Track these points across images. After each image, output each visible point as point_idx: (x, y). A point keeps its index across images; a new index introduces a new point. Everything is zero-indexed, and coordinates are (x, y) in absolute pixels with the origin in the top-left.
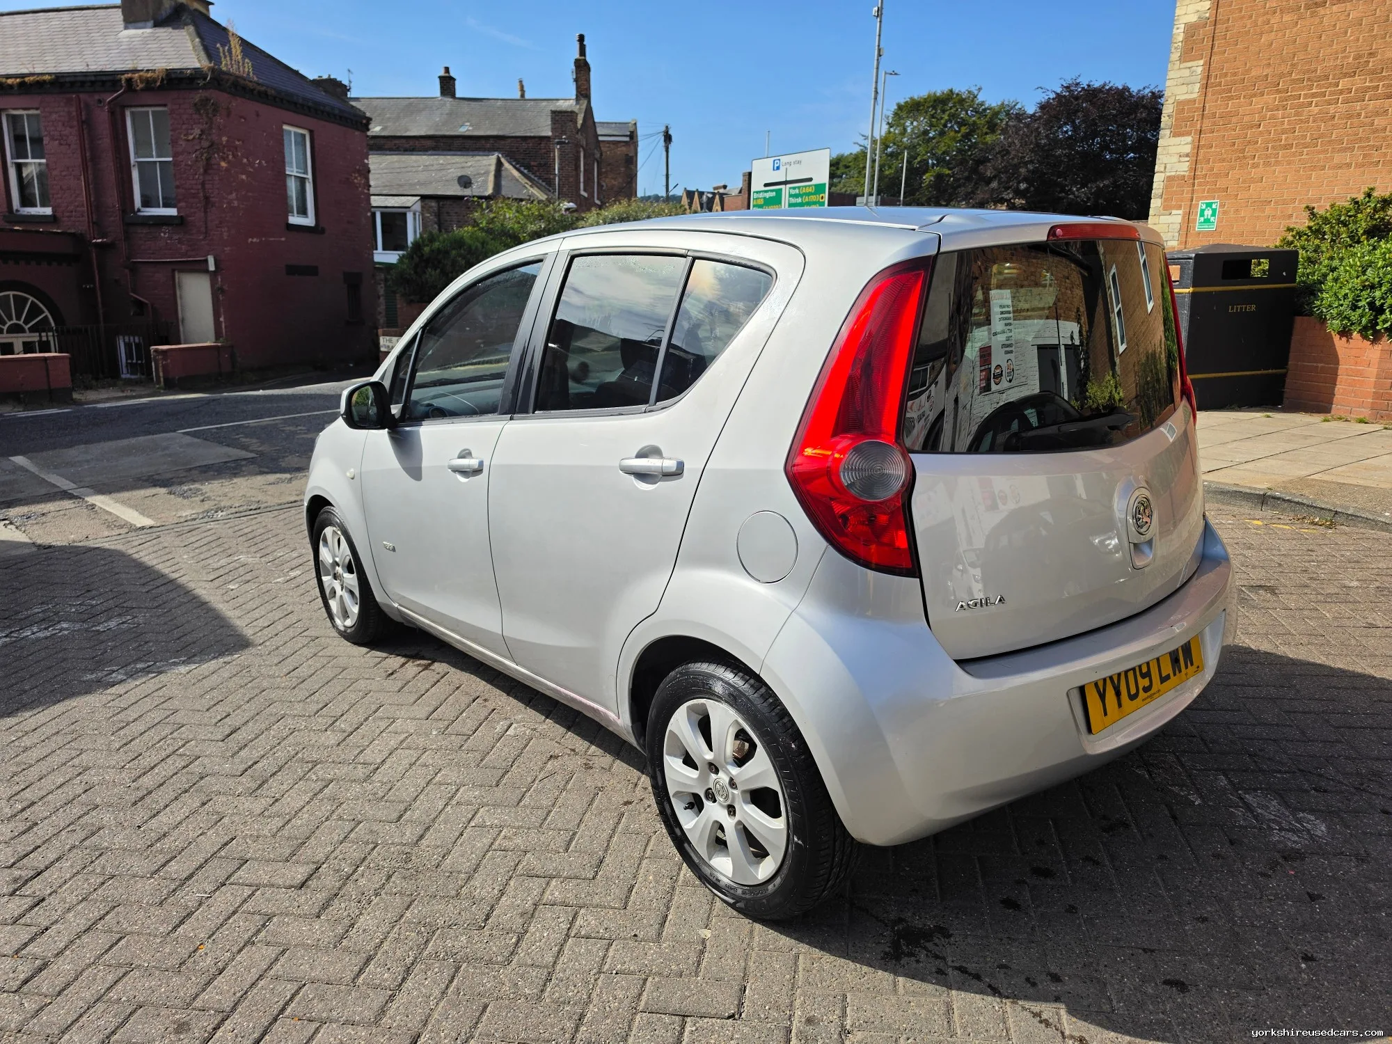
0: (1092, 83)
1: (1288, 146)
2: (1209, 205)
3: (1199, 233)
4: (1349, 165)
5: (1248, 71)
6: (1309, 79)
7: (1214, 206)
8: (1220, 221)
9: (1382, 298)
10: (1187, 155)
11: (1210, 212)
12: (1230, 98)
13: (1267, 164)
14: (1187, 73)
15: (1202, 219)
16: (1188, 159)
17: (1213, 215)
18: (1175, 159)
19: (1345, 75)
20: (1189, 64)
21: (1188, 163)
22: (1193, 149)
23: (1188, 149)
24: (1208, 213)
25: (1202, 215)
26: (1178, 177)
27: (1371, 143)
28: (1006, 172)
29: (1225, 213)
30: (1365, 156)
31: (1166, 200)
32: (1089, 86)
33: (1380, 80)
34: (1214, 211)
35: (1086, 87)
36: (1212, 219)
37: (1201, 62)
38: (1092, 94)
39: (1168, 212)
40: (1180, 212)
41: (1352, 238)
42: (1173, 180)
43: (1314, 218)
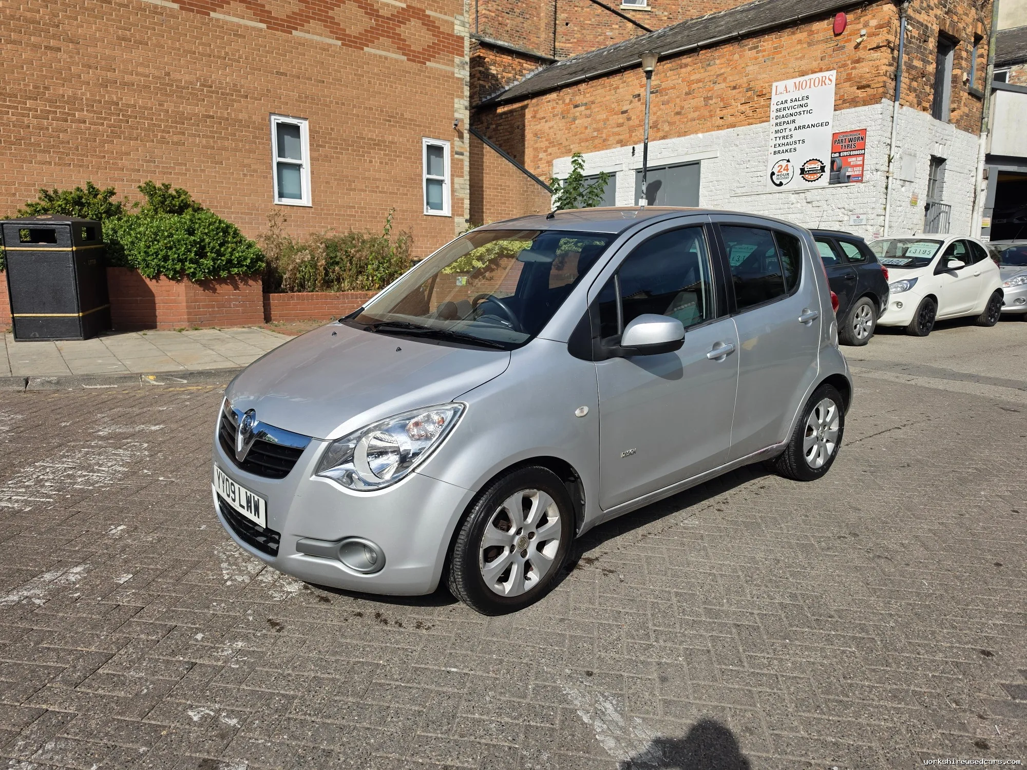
4: (50, 163)
27: (61, 150)
30: (59, 158)
33: (57, 108)
43: (51, 199)
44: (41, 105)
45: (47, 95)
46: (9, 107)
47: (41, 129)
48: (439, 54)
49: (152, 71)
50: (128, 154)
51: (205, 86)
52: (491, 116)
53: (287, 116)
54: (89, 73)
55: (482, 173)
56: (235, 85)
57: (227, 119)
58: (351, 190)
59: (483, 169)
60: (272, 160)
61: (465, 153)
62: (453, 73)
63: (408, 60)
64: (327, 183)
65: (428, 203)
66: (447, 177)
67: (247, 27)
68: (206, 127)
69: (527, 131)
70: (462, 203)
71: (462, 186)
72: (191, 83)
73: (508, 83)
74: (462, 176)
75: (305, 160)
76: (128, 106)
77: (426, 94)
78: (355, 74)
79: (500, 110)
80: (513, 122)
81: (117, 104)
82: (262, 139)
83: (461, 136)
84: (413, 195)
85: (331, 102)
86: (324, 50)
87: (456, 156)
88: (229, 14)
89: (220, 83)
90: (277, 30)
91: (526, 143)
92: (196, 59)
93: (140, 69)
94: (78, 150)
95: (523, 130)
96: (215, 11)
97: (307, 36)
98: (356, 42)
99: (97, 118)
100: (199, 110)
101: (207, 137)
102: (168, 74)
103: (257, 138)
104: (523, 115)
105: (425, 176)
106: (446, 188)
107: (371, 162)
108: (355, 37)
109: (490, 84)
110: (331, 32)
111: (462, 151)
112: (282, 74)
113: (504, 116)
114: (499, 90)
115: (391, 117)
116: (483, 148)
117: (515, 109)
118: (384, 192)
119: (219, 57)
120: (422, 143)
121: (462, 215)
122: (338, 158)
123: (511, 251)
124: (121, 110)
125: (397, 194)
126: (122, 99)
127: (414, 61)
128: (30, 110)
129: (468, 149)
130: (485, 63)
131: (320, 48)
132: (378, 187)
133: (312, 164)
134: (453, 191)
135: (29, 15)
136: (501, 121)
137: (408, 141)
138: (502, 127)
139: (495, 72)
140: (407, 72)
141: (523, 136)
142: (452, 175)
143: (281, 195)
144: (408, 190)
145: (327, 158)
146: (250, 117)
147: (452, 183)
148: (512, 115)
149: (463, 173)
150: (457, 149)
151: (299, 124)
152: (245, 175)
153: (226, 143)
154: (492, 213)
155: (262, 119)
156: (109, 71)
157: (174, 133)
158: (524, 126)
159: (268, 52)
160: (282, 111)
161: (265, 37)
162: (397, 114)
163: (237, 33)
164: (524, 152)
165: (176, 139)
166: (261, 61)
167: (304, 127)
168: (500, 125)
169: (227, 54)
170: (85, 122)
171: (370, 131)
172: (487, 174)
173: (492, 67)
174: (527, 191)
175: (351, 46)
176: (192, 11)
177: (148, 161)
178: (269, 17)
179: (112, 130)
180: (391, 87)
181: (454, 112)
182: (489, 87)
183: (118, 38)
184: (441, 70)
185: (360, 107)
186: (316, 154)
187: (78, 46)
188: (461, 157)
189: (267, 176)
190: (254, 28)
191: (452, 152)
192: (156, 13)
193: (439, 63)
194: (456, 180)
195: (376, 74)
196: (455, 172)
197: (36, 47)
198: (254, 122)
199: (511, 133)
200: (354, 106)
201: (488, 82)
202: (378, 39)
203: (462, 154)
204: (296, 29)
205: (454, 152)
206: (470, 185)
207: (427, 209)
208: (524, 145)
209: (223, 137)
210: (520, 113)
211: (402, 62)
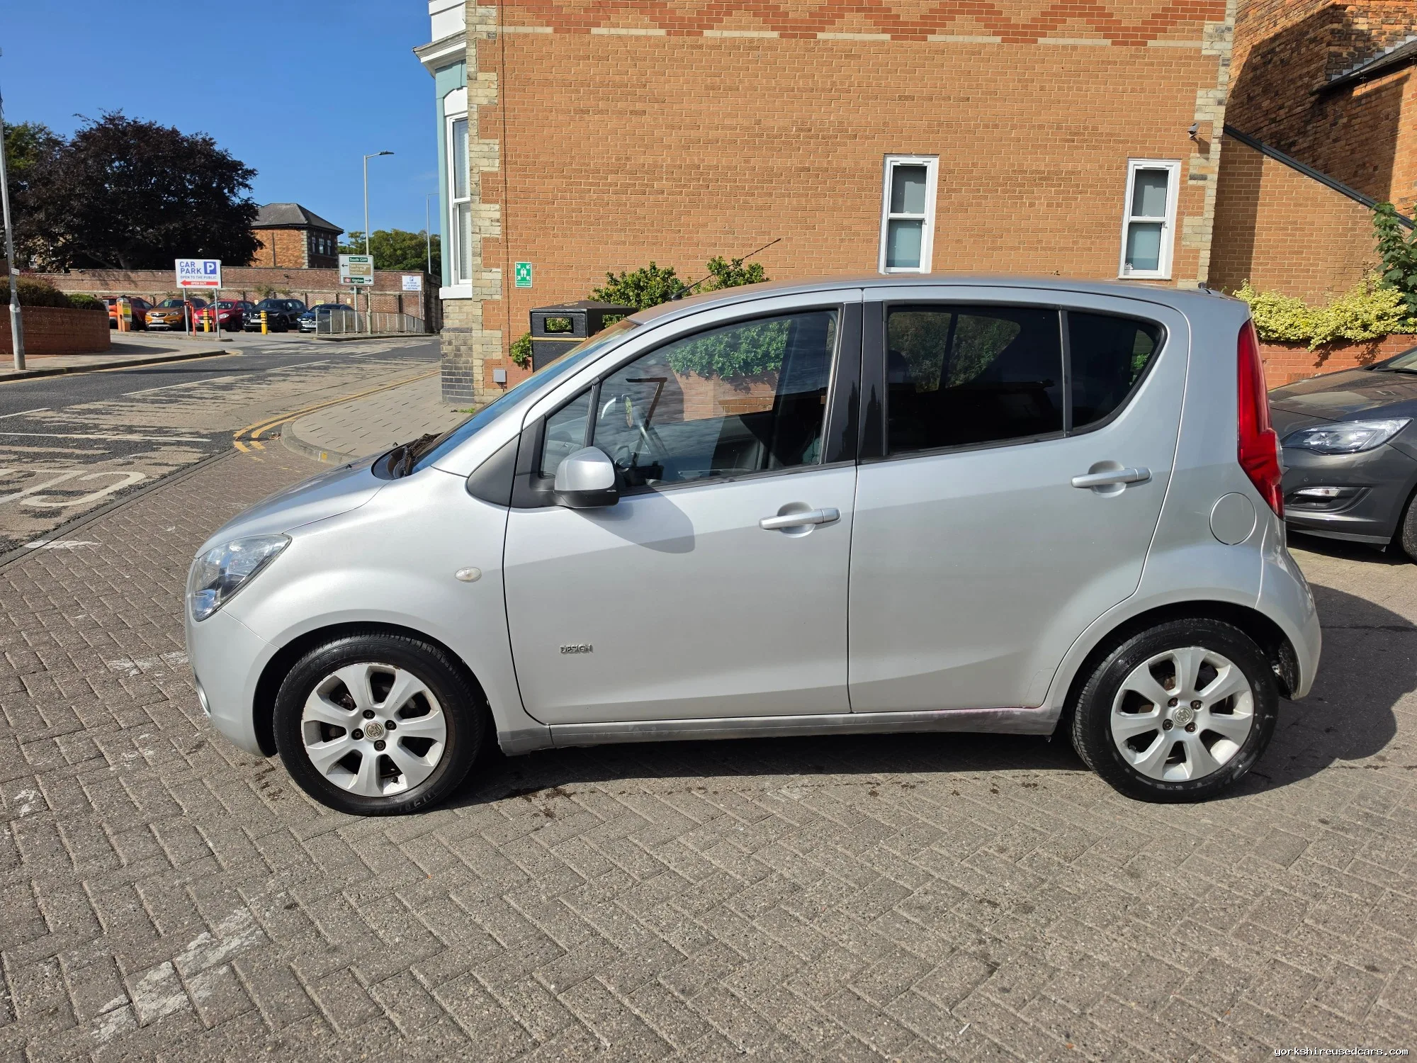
0: (138, 120)
1: (578, 223)
2: (523, 266)
3: (519, 289)
4: (624, 243)
5: (536, 156)
6: (586, 171)
7: (528, 267)
8: (535, 279)
9: (712, 345)
10: (498, 221)
11: (525, 272)
12: (527, 177)
13: (565, 236)
14: (486, 148)
15: (519, 277)
16: (499, 224)
17: (528, 274)
18: (488, 223)
19: (612, 172)
20: (487, 141)
21: (499, 228)
22: (502, 215)
23: (497, 215)
24: (524, 272)
25: (519, 274)
26: (493, 239)
27: (637, 227)
28: (54, 203)
29: (538, 273)
30: (635, 237)
31: (485, 259)
32: (135, 122)
33: (636, 180)
34: (528, 271)
35: (132, 123)
36: (528, 278)
37: (497, 141)
38: (142, 132)
39: (489, 269)
40: (499, 270)
41: (651, 299)
42: (489, 241)
43: (616, 282)
44: (622, 179)
45: (628, 166)
46: (591, 184)
47: (620, 205)
48: (1173, 24)
49: (740, 120)
50: (705, 225)
51: (802, 130)
52: (1342, 103)
53: (909, 154)
54: (671, 135)
55: (1256, 205)
56: (841, 123)
57: (827, 170)
58: (994, 249)
59: (1257, 199)
60: (881, 216)
61: (1209, 176)
62: (1199, 50)
63: (1114, 43)
64: (958, 241)
65: (1128, 261)
66: (1170, 218)
67: (864, 43)
68: (798, 182)
69: (1401, 125)
70: (1196, 258)
71: (1198, 230)
72: (785, 129)
73: (1391, 41)
74: (1201, 214)
75: (929, 214)
76: (710, 168)
77: (1142, 90)
78: (1019, 81)
79: (1359, 91)
80: (1379, 108)
81: (699, 167)
82: (871, 190)
83: (1204, 148)
84: (1101, 250)
85: (977, 126)
86: (973, 53)
87: (1192, 182)
88: (841, 31)
89: (822, 123)
90: (906, 38)
91: (1398, 143)
92: (795, 97)
93: (727, 122)
94: (653, 226)
95: (1396, 120)
96: (823, 30)
97: (950, 39)
98: (1025, 34)
99: (676, 186)
100: (793, 162)
101: (800, 196)
102: (758, 122)
103: (864, 189)
104: (1399, 95)
105: (1128, 218)
106: (1167, 236)
107: (1032, 205)
108: (1024, 26)
109: (1352, 50)
110: (986, 26)
111: (1203, 172)
112: (907, 98)
113: (1364, 101)
114: (1370, 56)
115: (1075, 134)
116: (1262, 163)
117: (1385, 86)
118: (1050, 249)
119: (823, 90)
120: (1127, 167)
121: (1195, 277)
122: (979, 205)
123: (1274, 332)
124: (702, 174)
125: (1072, 249)
126: (704, 160)
127: (1125, 44)
128: (610, 185)
129: (1217, 169)
130: (1344, 15)
131: (967, 53)
132: (1040, 242)
133: (937, 218)
134: (1179, 237)
135: (617, 78)
136: (1359, 109)
137: (1101, 167)
138: (1359, 120)
139: (1365, 27)
140: (1109, 63)
141: (1394, 131)
142: (1180, 214)
143: (890, 263)
144: (1092, 243)
145: (963, 208)
146: (856, 163)
147: (1179, 226)
148: (1380, 97)
149: (1202, 208)
150: (1193, 171)
151: (925, 164)
152: (842, 240)
153: (822, 201)
154: (1268, 270)
155: (873, 164)
156: (692, 129)
157: (760, 195)
158: (1398, 113)
159: (889, 72)
160: (901, 150)
161: (888, 52)
162: (1086, 128)
163: (850, 53)
164: (1392, 159)
165: (760, 202)
166: (879, 85)
167: (933, 166)
168: (1356, 116)
169: (834, 83)
170: (663, 192)
171: (1037, 159)
172: (1263, 205)
173: (1361, 20)
174: (1353, 229)
175: (1016, 41)
176: (794, 36)
177: (728, 233)
178: (895, 23)
179: (690, 199)
180: (1079, 89)
181: (1194, 112)
182: (1349, 54)
183: (707, 88)
184: (1175, 49)
185: (1022, 127)
186: (945, 203)
187: (664, 105)
188: (1201, 183)
189: (873, 240)
190: (875, 43)
191: (1183, 176)
192: (751, 48)
193: (1173, 38)
194: (1187, 220)
195: (1055, 75)
196: (1186, 207)
197: (621, 113)
198: (862, 170)
199: (1374, 128)
200: (1014, 127)
201: (1347, 46)
202: (1064, 21)
203: (1204, 178)
204: (933, 32)
205: (1186, 176)
206: (1214, 227)
207: (1126, 269)
208: (1394, 147)
209: (818, 194)
210: (1394, 90)
211: (1103, 48)
